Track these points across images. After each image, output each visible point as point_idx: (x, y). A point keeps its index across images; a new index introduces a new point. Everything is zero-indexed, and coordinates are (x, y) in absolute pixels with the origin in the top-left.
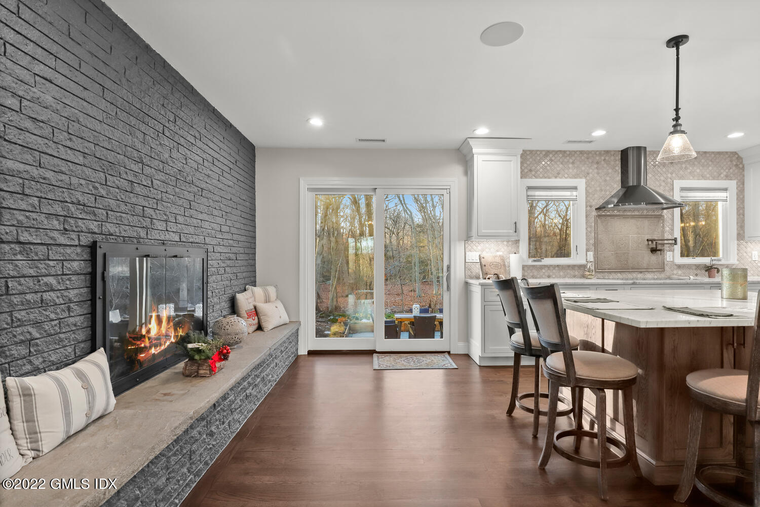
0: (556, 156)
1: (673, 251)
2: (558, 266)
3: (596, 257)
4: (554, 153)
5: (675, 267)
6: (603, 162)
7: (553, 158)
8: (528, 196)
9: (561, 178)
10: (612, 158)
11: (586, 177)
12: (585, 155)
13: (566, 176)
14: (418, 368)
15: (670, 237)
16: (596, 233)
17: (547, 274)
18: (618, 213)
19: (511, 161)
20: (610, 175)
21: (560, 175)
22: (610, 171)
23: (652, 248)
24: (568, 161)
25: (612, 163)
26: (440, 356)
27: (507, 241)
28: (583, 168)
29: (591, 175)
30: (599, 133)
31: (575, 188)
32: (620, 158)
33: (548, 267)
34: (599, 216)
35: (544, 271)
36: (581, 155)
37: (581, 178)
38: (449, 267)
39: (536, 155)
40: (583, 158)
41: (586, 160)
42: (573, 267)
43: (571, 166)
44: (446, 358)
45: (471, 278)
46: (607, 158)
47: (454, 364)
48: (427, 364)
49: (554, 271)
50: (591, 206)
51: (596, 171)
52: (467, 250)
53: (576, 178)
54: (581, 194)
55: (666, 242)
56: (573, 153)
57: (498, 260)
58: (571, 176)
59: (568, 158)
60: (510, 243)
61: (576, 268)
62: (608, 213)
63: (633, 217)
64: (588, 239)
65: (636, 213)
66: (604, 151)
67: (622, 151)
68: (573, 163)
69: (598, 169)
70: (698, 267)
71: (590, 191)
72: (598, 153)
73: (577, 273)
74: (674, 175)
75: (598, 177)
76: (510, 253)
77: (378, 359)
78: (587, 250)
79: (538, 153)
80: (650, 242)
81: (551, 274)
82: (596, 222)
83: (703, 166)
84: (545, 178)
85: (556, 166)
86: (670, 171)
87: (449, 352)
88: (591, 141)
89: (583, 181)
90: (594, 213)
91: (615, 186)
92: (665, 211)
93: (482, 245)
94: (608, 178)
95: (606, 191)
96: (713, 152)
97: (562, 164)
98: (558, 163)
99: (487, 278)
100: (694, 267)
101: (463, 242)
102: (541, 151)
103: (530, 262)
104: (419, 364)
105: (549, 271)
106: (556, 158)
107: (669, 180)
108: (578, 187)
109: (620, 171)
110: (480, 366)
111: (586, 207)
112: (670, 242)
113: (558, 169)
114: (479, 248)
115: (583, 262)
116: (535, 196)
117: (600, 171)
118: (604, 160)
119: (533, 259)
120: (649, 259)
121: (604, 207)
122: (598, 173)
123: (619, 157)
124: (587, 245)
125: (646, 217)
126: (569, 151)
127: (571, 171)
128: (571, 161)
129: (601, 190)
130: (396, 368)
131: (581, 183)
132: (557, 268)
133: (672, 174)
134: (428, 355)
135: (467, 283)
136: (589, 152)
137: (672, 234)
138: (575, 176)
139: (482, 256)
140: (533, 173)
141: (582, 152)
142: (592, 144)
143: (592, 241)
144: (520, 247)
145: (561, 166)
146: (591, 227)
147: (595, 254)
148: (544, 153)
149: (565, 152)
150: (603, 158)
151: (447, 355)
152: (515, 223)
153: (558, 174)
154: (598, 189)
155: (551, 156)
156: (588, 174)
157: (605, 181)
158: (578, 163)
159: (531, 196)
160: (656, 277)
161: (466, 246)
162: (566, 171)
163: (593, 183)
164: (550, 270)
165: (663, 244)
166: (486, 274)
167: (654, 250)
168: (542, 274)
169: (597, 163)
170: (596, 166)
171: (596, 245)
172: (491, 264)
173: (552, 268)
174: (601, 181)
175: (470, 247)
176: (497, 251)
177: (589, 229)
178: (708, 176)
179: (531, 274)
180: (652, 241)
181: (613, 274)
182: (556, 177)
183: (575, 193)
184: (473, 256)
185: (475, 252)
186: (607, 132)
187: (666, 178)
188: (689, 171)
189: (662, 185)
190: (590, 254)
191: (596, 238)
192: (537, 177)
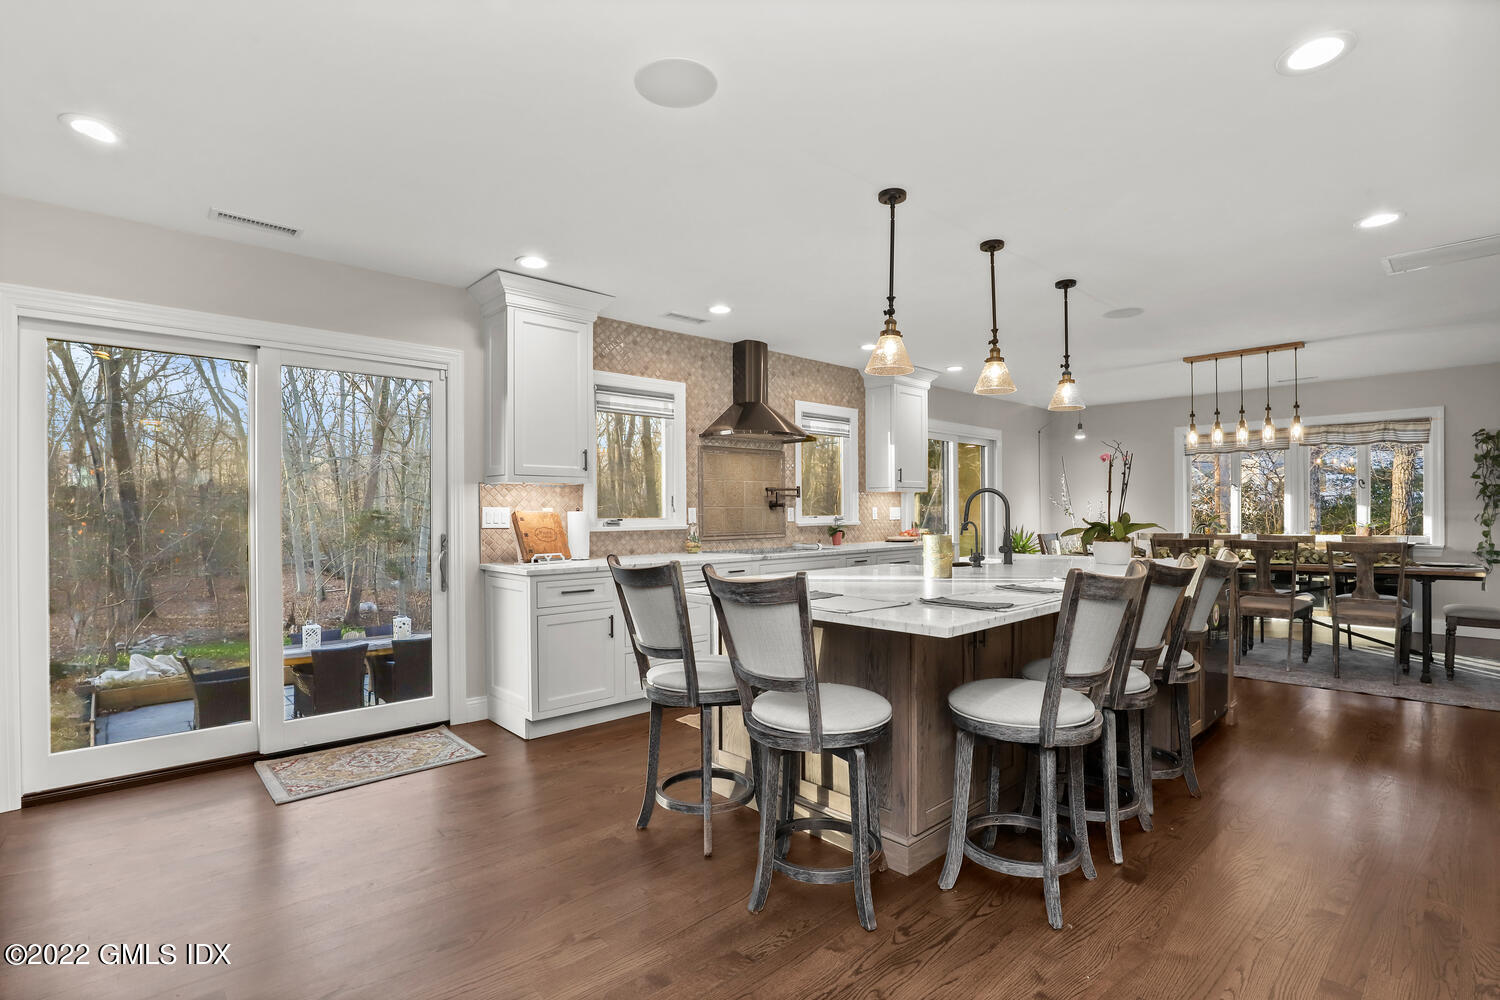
0: (643, 335)
1: (794, 507)
2: (646, 532)
3: (700, 517)
4: (639, 330)
5: (797, 530)
6: (710, 359)
7: (638, 339)
8: (598, 402)
9: (650, 376)
10: (722, 354)
11: (686, 380)
12: (686, 342)
13: (658, 373)
14: (395, 773)
15: (791, 487)
16: (701, 476)
17: (629, 548)
18: (729, 445)
19: (576, 332)
20: (719, 381)
21: (649, 372)
22: (719, 374)
23: (771, 502)
24: (661, 349)
25: (722, 362)
26: (431, 737)
27: (560, 487)
28: (683, 364)
29: (693, 378)
30: (720, 310)
31: (670, 397)
32: (732, 355)
33: (630, 534)
34: (705, 448)
35: (623, 542)
36: (679, 341)
37: (680, 381)
38: (444, 540)
39: (611, 328)
40: (682, 346)
41: (687, 350)
42: (667, 534)
43: (664, 357)
44: (446, 737)
45: (493, 560)
46: (715, 353)
47: (472, 748)
48: (414, 762)
49: (640, 542)
50: (693, 430)
51: (700, 371)
52: (483, 502)
53: (672, 379)
54: (679, 406)
55: (787, 493)
56: (668, 335)
57: (549, 523)
58: (665, 374)
59: (661, 342)
60: (567, 490)
61: (673, 535)
62: (717, 444)
63: (748, 452)
64: (689, 487)
65: (752, 446)
66: (712, 340)
67: (735, 344)
68: (668, 353)
69: (703, 369)
70: (820, 529)
71: (693, 404)
72: (703, 341)
73: (673, 544)
74: (795, 392)
75: (704, 383)
76: (567, 509)
77: (276, 775)
78: (689, 505)
79: (615, 325)
80: (770, 493)
81: (635, 547)
82: (700, 459)
83: (826, 384)
84: (626, 372)
85: (642, 354)
86: (791, 386)
87: (447, 724)
88: (702, 321)
89: (683, 385)
90: (698, 442)
91: (726, 400)
92: (785, 446)
93: (514, 492)
94: (716, 387)
95: (713, 407)
96: (836, 366)
97: (652, 351)
98: (646, 349)
99: (533, 559)
100: (817, 530)
101: (476, 488)
102: (620, 323)
103: (601, 526)
104: (392, 765)
105: (632, 542)
106: (642, 338)
107: (790, 399)
108: (676, 396)
109: (732, 376)
110: (527, 741)
111: (687, 431)
112: (791, 493)
113: (646, 359)
114: (509, 498)
115: (683, 525)
116: (608, 403)
117: (706, 373)
118: (712, 354)
119: (606, 520)
120: (769, 518)
121: (712, 434)
122: (703, 376)
123: (730, 354)
124: (687, 495)
125: (764, 452)
126: (663, 331)
127: (665, 365)
128: (665, 349)
129: (707, 405)
130: (340, 787)
131: (679, 389)
132: (644, 537)
133: (793, 390)
134: (401, 739)
135: (484, 571)
136: (690, 338)
137: (793, 482)
138: (672, 377)
139: (519, 516)
140: (606, 361)
141: (681, 337)
142: (703, 325)
143: (695, 490)
144: (584, 498)
145: (650, 354)
146: (693, 464)
147: (699, 512)
148: (624, 327)
149: (656, 331)
150: (710, 352)
151: (445, 731)
152: (585, 453)
153: (646, 368)
154: (703, 402)
155: (635, 334)
156: (690, 375)
157: (713, 390)
158: (676, 354)
159: (603, 403)
160: (775, 547)
161: (483, 494)
162: (658, 365)
163: (696, 391)
164: (633, 540)
165: (784, 496)
166: (531, 551)
167: (773, 506)
168: (620, 547)
169: (702, 359)
170: (700, 363)
171: (700, 496)
172: (538, 532)
173: (635, 537)
174: (707, 389)
175: (489, 497)
176: (544, 505)
177: (691, 469)
178: (831, 398)
179: (603, 549)
180: (772, 490)
181: (723, 544)
182: (642, 374)
183: (670, 406)
184: (498, 516)
185: (502, 509)
186: (733, 310)
187: (787, 396)
188: (811, 389)
189: (783, 404)
190: (693, 511)
191: (701, 485)
192: (612, 369)
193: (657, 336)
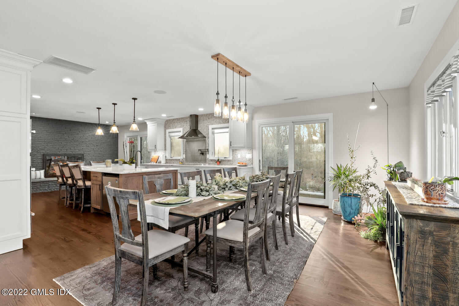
1: (208, 154)
3: (186, 157)
5: (209, 160)
6: (188, 121)
11: (183, 127)
13: (178, 127)
16: (186, 148)
18: (192, 140)
28: (182, 124)
34: (187, 141)
39: (170, 121)
40: (182, 120)
43: (179, 123)
56: (180, 119)
59: (178, 121)
62: (189, 140)
63: (197, 141)
64: (183, 150)
65: (197, 139)
72: (186, 118)
82: (186, 143)
85: (175, 124)
90: (185, 140)
92: (207, 138)
97: (177, 123)
106: (175, 121)
108: (181, 131)
122: (186, 125)
124: (183, 152)
131: (181, 129)
132: (176, 160)
133: (209, 123)
136: (184, 118)
137: (209, 147)
138: (180, 127)
141: (182, 118)
143: (185, 151)
144: (166, 153)
146: (184, 145)
148: (172, 120)
154: (186, 131)
156: (184, 125)
157: (189, 128)
158: (181, 122)
159: (170, 135)
162: (178, 125)
163: (185, 129)
165: (206, 151)
167: (203, 154)
169: (186, 122)
174: (187, 128)
178: (222, 122)
180: (200, 150)
181: (191, 163)
182: (175, 128)
183: (180, 133)
187: (207, 125)
188: (215, 121)
189: (206, 127)
190: (184, 155)
191: (186, 149)
192: (171, 128)
193: (178, 119)
